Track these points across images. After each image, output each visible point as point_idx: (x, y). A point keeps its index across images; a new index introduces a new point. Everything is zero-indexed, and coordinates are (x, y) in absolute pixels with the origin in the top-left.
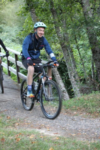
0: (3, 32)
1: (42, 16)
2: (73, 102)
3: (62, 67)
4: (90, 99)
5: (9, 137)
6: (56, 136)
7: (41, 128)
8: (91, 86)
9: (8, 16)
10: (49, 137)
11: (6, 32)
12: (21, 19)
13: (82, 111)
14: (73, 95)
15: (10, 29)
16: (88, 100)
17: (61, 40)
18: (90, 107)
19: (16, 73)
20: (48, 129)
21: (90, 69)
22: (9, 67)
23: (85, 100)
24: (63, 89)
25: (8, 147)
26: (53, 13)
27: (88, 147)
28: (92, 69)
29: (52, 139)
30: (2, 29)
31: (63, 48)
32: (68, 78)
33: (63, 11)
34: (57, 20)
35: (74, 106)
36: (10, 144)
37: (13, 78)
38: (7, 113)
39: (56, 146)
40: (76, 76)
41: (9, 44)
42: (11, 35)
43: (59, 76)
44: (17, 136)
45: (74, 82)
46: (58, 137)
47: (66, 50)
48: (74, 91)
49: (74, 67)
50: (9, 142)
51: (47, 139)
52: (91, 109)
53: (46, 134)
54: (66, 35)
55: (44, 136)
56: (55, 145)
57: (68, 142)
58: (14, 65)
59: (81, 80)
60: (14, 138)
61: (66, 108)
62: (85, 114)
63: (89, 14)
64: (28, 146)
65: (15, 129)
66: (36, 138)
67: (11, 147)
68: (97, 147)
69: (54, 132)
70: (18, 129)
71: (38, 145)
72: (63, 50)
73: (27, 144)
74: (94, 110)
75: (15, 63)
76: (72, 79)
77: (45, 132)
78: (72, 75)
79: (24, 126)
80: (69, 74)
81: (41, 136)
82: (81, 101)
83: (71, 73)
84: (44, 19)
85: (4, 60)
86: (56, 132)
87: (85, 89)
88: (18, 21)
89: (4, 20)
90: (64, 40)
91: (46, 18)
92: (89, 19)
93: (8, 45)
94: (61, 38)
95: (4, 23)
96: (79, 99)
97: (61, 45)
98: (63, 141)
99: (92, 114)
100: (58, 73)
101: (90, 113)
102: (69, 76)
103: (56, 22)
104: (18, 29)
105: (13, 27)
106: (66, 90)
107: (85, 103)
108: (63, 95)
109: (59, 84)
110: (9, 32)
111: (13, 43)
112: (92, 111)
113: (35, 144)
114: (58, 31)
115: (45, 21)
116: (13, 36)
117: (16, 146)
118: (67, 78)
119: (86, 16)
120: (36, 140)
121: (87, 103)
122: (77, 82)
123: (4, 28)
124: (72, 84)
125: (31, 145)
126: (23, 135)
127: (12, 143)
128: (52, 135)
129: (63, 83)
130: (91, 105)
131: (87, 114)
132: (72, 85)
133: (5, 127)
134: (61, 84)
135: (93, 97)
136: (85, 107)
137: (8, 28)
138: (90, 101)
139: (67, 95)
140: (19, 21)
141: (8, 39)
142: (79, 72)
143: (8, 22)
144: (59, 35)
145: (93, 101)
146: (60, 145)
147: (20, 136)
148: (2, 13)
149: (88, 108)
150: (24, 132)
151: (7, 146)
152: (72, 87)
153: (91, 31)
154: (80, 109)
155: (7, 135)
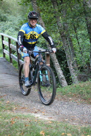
0: (7, 21)
1: (43, 6)
2: (69, 89)
3: (62, 55)
4: (86, 86)
5: (5, 120)
6: (49, 120)
7: (37, 113)
8: (88, 74)
9: (12, 5)
10: (43, 120)
11: (10, 21)
12: (25, 9)
13: (77, 97)
14: (70, 82)
15: (13, 18)
16: (84, 87)
17: (61, 29)
18: (85, 94)
19: (17, 60)
20: (43, 114)
21: (88, 58)
22: (11, 54)
23: (81, 87)
24: (61, 76)
25: (2, 130)
26: (53, 3)
27: (78, 131)
28: (90, 58)
29: (45, 123)
30: (6, 18)
31: (62, 37)
32: (67, 66)
33: (63, 2)
34: (57, 10)
35: (70, 93)
36: (4, 126)
37: (15, 65)
38: (6, 98)
39: (48, 130)
40: (74, 64)
41: (13, 33)
42: (14, 24)
43: (58, 63)
44: (13, 119)
45: (72, 70)
46: (51, 121)
47: (65, 39)
48: (72, 78)
49: (72, 55)
50: (4, 124)
51: (40, 123)
52: (86, 95)
53: (40, 118)
54: (65, 25)
55: (38, 120)
56: (48, 128)
57: (60, 126)
58: (16, 53)
59: (79, 68)
60: (9, 121)
61: (63, 95)
62: (80, 100)
63: (88, 5)
64: (22, 129)
65: (12, 113)
66: (30, 122)
67: (6, 130)
68: (86, 131)
69: (49, 116)
70: (15, 112)
71: (31, 128)
72: (62, 39)
73: (20, 127)
74: (88, 97)
75: (16, 51)
76: (71, 67)
77: (40, 116)
78: (70, 64)
79: (21, 110)
80: (68, 62)
81: (35, 120)
82: (77, 88)
83: (70, 61)
84: (44, 8)
85: (6, 48)
86: (51, 117)
87: (82, 77)
88: (21, 10)
89: (9, 9)
90: (64, 29)
91: (46, 8)
92: (88, 9)
93: (11, 33)
94: (60, 27)
95: (8, 13)
96: (75, 86)
97: (61, 34)
98: (55, 125)
99: (87, 100)
100: (57, 61)
101: (84, 99)
102: (68, 64)
103: (56, 12)
104: (21, 18)
105: (16, 16)
106: (64, 77)
107: (81, 90)
108: (62, 82)
109: (58, 72)
110: (12, 21)
111: (16, 31)
112: (86, 98)
113: (28, 127)
114: (58, 21)
115: (45, 10)
116: (16, 25)
117: (10, 128)
118: (65, 66)
119: (85, 6)
120: (30, 123)
121: (82, 90)
122: (76, 70)
123: (8, 17)
124: (70, 71)
125: (24, 128)
126: (19, 118)
127: (7, 126)
128: (47, 119)
129: (61, 71)
130: (86, 92)
131: (82, 100)
132: (71, 73)
133: (3, 110)
134: (60, 72)
135: (89, 85)
136: (80, 94)
137: (12, 17)
138: (86, 88)
139: (65, 82)
140: (23, 11)
141: (12, 28)
142: (78, 61)
143: (13, 12)
144: (59, 24)
145: (88, 88)
146: (52, 129)
147: (16, 119)
148: (6, 2)
149: (83, 95)
150: (20, 116)
151: (2, 128)
152: (70, 74)
153: (89, 21)
154: (76, 95)
155: (3, 118)
